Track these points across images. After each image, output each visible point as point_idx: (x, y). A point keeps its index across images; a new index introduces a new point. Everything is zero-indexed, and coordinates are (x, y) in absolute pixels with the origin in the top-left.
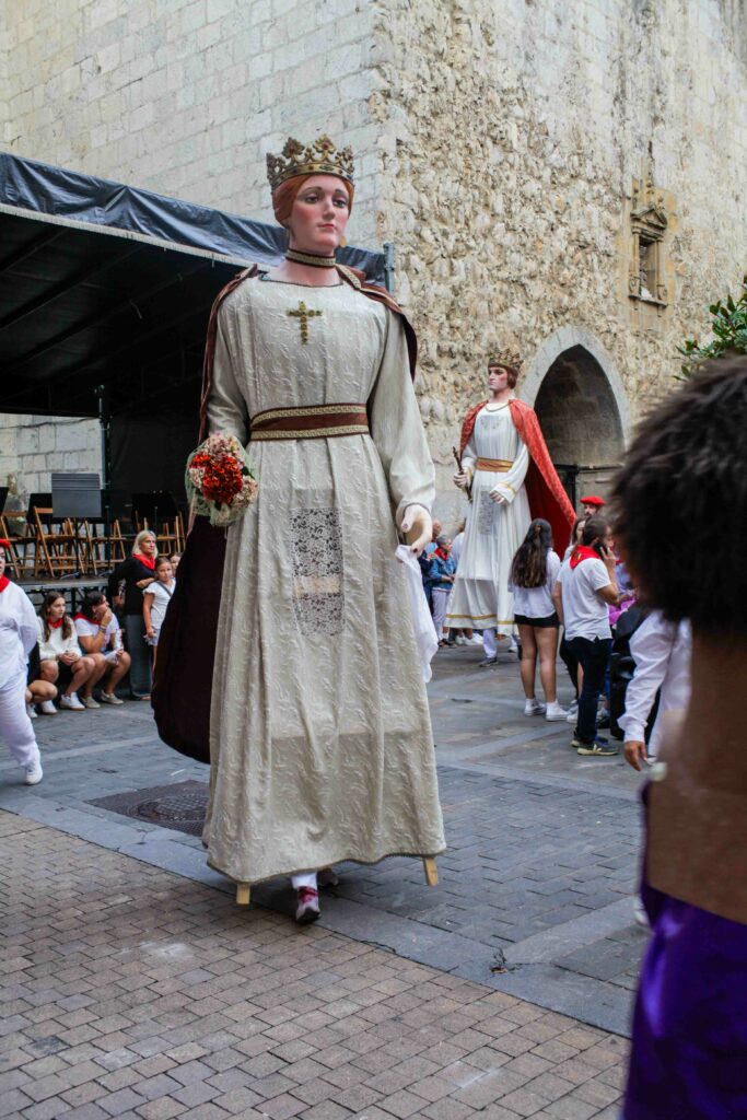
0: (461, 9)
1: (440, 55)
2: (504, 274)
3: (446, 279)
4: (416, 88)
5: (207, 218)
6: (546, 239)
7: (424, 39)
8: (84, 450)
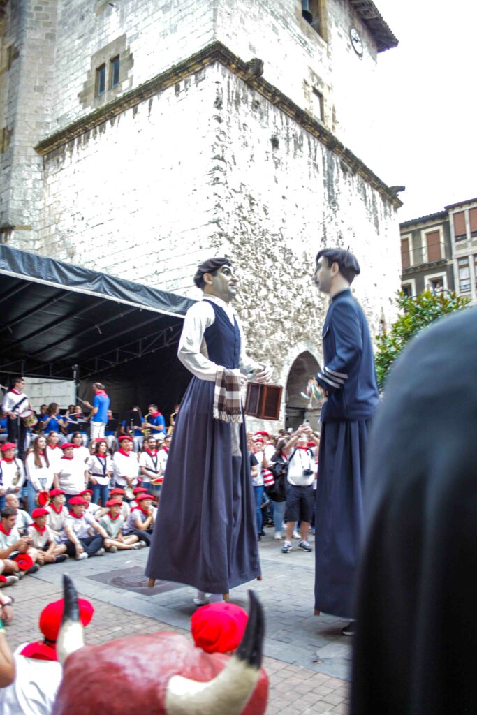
0: (254, 199)
1: (244, 218)
2: (273, 317)
3: (247, 319)
4: (234, 232)
5: (139, 288)
6: (292, 301)
7: (238, 211)
8: (64, 396)
